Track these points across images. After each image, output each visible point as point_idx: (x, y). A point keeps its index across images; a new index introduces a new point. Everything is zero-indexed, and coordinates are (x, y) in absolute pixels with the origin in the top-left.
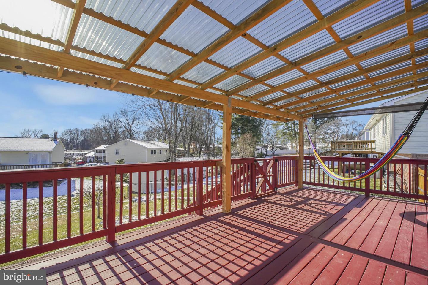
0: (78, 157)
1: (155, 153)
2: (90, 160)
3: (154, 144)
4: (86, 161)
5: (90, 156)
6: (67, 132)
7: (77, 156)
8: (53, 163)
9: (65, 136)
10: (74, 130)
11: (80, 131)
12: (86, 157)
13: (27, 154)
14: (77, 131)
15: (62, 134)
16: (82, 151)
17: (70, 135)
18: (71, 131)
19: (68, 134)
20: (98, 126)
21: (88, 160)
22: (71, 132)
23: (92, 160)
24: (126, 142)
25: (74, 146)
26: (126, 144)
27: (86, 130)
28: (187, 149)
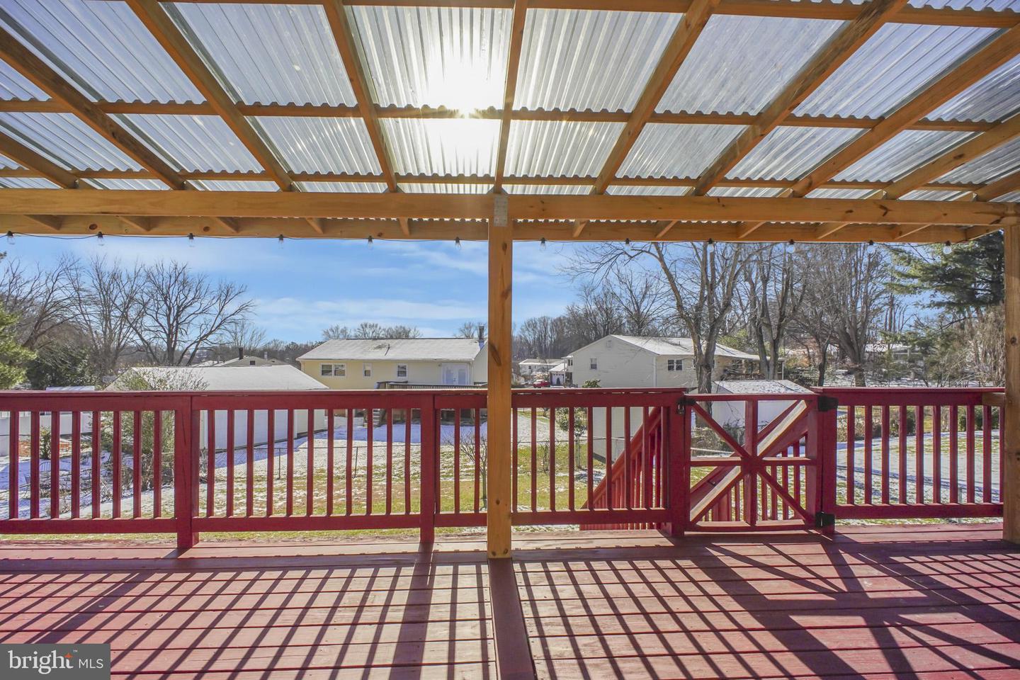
0: (539, 374)
1: (679, 368)
2: (558, 379)
3: (679, 345)
4: (552, 382)
5: (557, 372)
6: (529, 325)
7: (538, 371)
8: (475, 383)
9: (527, 333)
10: (540, 320)
11: (549, 322)
12: (551, 374)
13: (439, 366)
14: (544, 321)
15: (521, 329)
16: (547, 360)
17: (533, 330)
18: (536, 323)
19: (530, 329)
20: (575, 310)
21: (555, 381)
22: (535, 326)
23: (561, 380)
24: (610, 341)
25: (541, 352)
26: (609, 345)
27: (559, 319)
28: (768, 358)
